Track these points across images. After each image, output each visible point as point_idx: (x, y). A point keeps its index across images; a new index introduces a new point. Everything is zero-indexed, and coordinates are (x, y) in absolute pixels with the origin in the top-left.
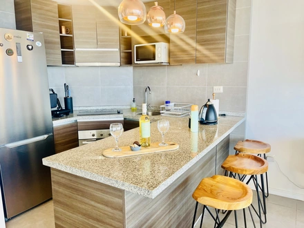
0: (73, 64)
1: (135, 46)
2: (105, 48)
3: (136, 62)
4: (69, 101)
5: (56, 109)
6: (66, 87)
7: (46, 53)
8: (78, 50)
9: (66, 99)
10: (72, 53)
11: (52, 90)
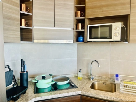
0: (32, 41)
1: (89, 26)
2: (61, 27)
3: (88, 40)
4: (25, 77)
5: (11, 86)
6: (23, 62)
7: (5, 29)
8: (37, 27)
9: (22, 74)
10: (31, 31)
11: (8, 67)
